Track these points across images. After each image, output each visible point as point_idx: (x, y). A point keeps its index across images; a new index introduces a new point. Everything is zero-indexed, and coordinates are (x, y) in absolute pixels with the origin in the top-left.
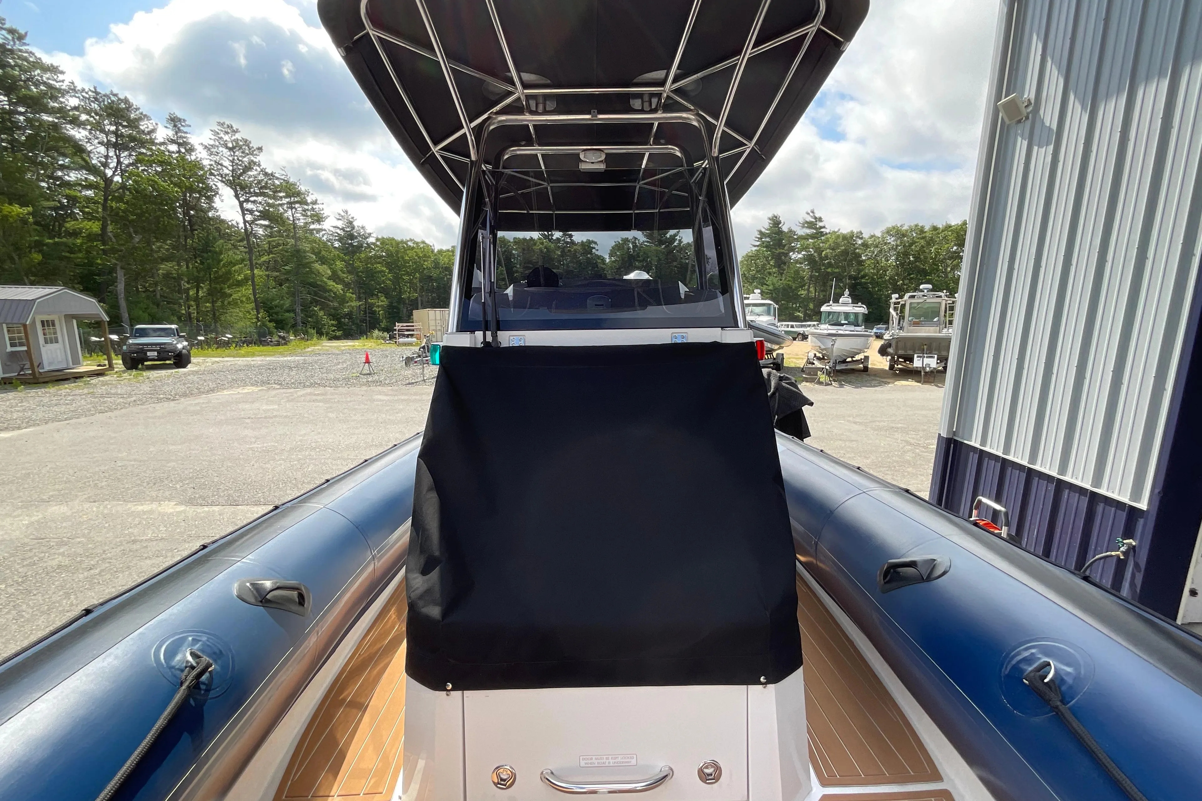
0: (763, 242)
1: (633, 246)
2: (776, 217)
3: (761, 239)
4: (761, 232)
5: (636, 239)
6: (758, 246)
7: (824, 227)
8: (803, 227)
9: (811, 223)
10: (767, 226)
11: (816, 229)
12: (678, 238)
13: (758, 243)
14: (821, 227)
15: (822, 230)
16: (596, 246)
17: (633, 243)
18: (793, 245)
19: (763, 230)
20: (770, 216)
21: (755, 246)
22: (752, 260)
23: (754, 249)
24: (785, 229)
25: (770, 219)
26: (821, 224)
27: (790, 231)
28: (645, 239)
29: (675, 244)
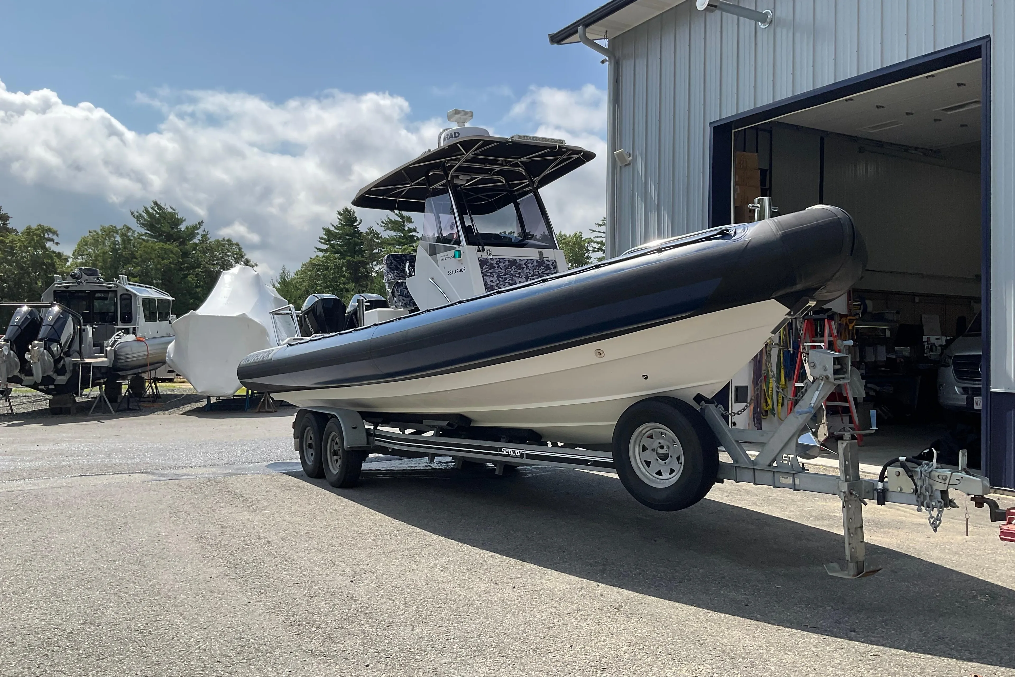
0: (333, 246)
1: (123, 241)
2: (350, 212)
3: (329, 241)
4: (328, 232)
5: (129, 229)
6: (326, 251)
7: (415, 230)
8: (387, 228)
9: (396, 222)
10: (336, 222)
11: (402, 231)
12: (200, 231)
13: (325, 247)
14: (410, 230)
15: (414, 234)
16: (55, 237)
17: (123, 235)
18: (376, 251)
19: (332, 229)
20: (341, 209)
21: (320, 250)
22: (319, 270)
23: (321, 254)
24: (363, 229)
25: (339, 213)
26: (411, 226)
27: (371, 231)
28: (143, 231)
29: (196, 240)
